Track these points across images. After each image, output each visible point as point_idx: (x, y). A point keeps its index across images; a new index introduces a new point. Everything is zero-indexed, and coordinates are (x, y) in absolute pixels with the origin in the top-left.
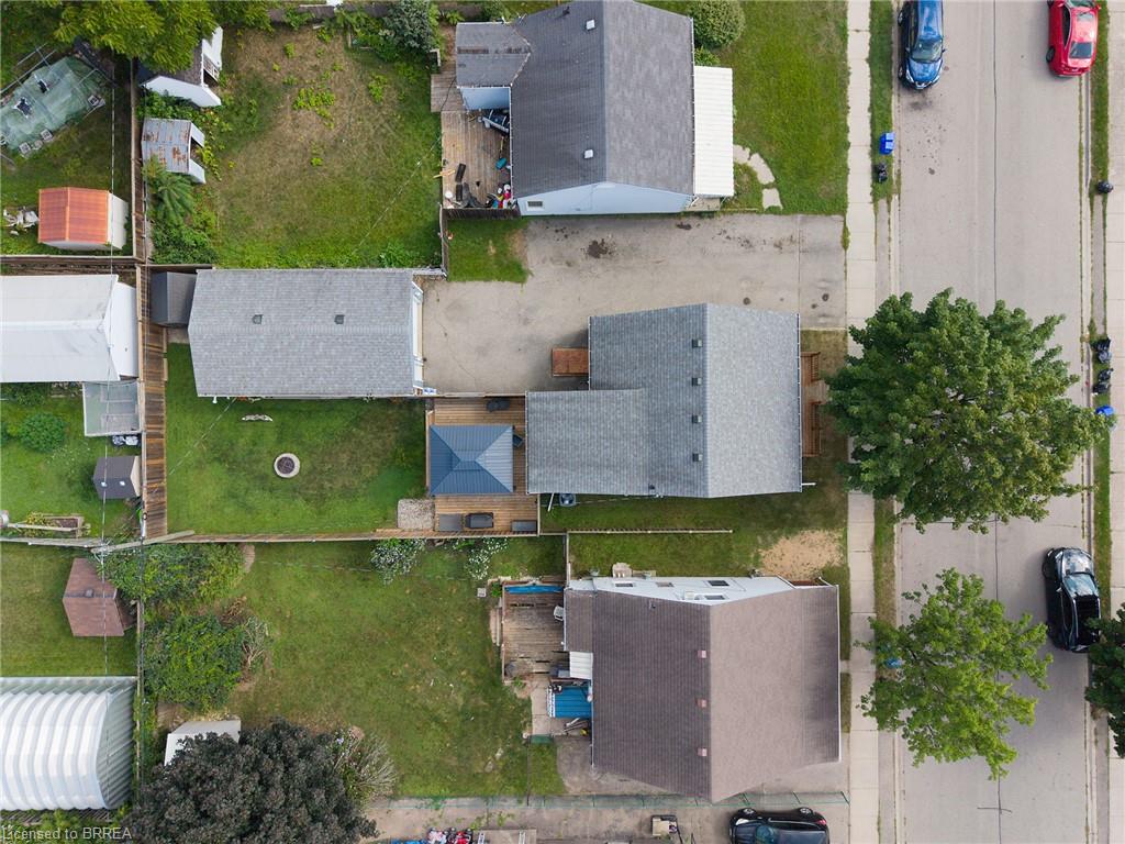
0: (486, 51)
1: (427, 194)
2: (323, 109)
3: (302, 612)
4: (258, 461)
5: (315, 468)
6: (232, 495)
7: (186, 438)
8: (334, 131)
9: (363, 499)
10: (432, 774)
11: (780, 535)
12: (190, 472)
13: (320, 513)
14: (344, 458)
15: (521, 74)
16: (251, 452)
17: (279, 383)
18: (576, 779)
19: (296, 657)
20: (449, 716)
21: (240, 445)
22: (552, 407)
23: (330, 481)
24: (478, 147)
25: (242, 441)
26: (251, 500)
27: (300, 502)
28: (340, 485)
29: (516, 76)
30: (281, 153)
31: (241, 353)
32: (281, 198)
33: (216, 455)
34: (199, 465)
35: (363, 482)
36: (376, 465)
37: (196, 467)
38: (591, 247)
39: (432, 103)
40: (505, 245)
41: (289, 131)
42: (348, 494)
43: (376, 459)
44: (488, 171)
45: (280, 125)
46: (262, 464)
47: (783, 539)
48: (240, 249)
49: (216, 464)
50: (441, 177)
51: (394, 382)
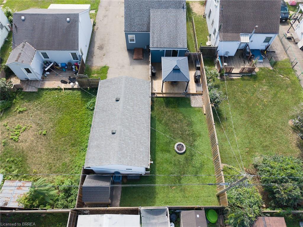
0: (20, 54)
1: (70, 94)
2: (22, 129)
3: (246, 143)
4: (179, 162)
5: (181, 137)
6: (196, 174)
7: (169, 198)
8: (34, 126)
9: (192, 119)
10: (297, 96)
11: (192, 12)
12: (187, 196)
13: (200, 135)
14: (176, 126)
15: (33, 46)
16: (175, 165)
17: (144, 128)
18: (282, 56)
19: (266, 146)
20: (273, 90)
21: (171, 170)
22: (156, 39)
23: (186, 131)
24: (56, 77)
25: (170, 169)
26: (198, 165)
27: (196, 143)
28: (187, 127)
29: (33, 48)
30: (36, 149)
31: (130, 141)
32: (57, 149)
33: (177, 181)
34: (183, 190)
35: (185, 119)
36: (178, 114)
37: (184, 192)
38: (100, 49)
39: (34, 91)
40: (94, 71)
41: (27, 144)
42: (190, 124)
43: (175, 114)
44: (66, 74)
45: (23, 148)
46: (180, 159)
47: (193, 11)
48: (77, 168)
49: (182, 181)
50: (64, 88)
51: (145, 86)
